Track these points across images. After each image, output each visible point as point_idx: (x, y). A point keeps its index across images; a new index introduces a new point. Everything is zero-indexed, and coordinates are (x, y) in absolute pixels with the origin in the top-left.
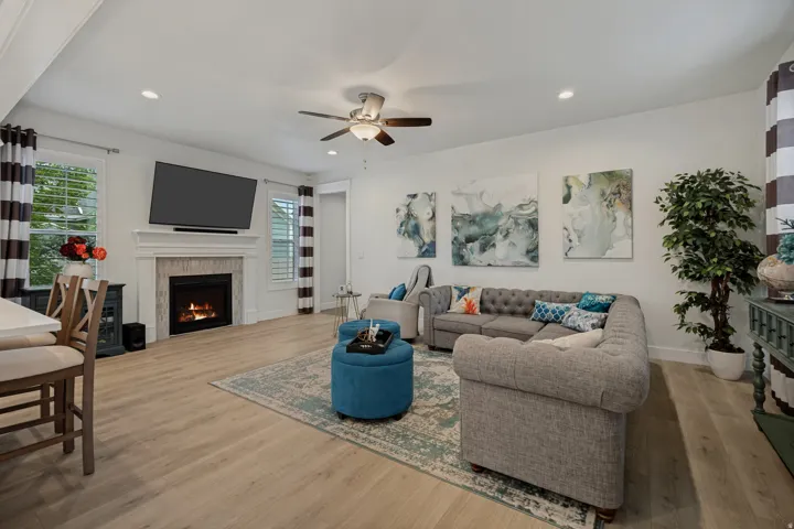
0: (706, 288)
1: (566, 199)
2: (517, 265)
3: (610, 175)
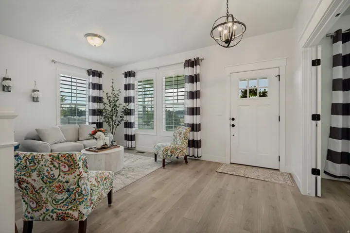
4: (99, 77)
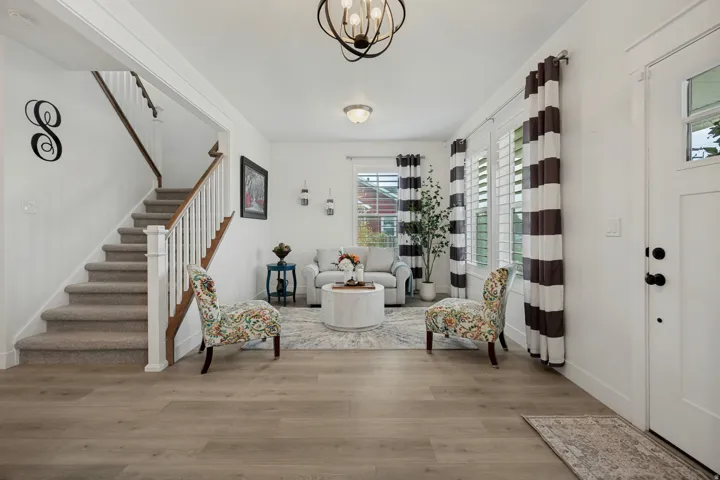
4: (415, 165)
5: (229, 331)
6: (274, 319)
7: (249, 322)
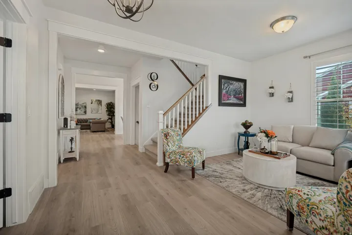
0: (110, 117)
1: (92, 103)
2: (82, 114)
3: (99, 100)
5: (173, 158)
6: (191, 158)
7: (180, 156)
